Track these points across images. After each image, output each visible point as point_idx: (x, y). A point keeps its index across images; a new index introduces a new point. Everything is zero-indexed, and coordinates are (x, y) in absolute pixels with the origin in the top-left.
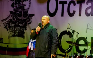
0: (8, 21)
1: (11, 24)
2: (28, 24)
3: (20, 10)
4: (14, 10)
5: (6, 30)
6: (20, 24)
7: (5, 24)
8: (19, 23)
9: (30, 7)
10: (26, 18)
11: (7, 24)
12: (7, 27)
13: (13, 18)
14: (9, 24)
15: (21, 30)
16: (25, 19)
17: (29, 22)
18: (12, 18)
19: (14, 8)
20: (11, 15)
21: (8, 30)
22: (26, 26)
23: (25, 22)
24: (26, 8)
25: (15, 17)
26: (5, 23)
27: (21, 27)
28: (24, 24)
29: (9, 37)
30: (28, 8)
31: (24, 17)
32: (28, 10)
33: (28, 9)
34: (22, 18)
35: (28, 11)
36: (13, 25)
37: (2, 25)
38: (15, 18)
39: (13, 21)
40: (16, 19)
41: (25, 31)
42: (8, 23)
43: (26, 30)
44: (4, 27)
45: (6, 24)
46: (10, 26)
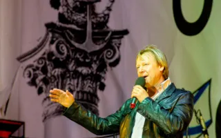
0: (41, 58)
1: (49, 68)
2: (108, 68)
3: (79, 17)
4: (61, 17)
5: (34, 90)
6: (80, 69)
7: (31, 70)
8: (79, 64)
9: (114, 4)
10: (102, 46)
11: (38, 68)
12: (37, 81)
13: (57, 47)
14: (44, 70)
15: (87, 89)
16: (98, 48)
17: (112, 61)
18: (53, 48)
19: (61, 10)
20: (50, 35)
21: (40, 91)
23: (97, 58)
24: (100, 8)
25: (63, 43)
26: (31, 66)
27: (84, 77)
28: (95, 66)
29: (46, 118)
30: (109, 9)
31: (95, 41)
32: (108, 15)
33: (106, 12)
34: (89, 46)
35: (107, 21)
36: (58, 71)
38: (64, 48)
39: (57, 59)
40: (68, 51)
41: (99, 93)
42: (41, 66)
43: (102, 87)
44: (29, 80)
45: (34, 70)
46: (49, 75)
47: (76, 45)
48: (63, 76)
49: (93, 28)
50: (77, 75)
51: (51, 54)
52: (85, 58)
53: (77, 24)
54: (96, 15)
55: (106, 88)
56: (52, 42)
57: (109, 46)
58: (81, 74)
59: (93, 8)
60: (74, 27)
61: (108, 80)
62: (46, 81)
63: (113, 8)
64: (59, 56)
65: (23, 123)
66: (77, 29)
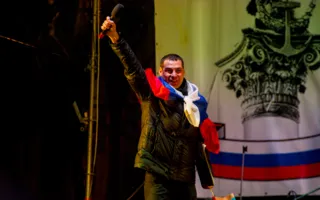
0: (238, 63)
2: (309, 71)
3: (277, 23)
6: (279, 73)
7: (229, 74)
10: (302, 50)
11: (235, 72)
12: (236, 84)
13: (255, 52)
15: (286, 92)
16: (297, 52)
17: (312, 64)
18: (251, 52)
19: (258, 16)
20: (248, 40)
21: (239, 94)
22: (302, 78)
23: (297, 62)
25: (260, 48)
26: (228, 71)
27: (283, 80)
28: (294, 70)
29: (245, 119)
30: (309, 14)
31: (294, 45)
32: (308, 20)
33: (306, 17)
34: (287, 50)
35: (307, 26)
36: (256, 75)
37: (219, 77)
38: (262, 53)
39: (255, 63)
40: (266, 56)
41: (300, 95)
42: (238, 70)
43: (303, 90)
44: (228, 84)
45: (232, 74)
46: (247, 79)
47: (275, 50)
48: (261, 80)
49: (292, 33)
50: (275, 78)
51: (248, 59)
52: (284, 62)
53: (275, 29)
54: (295, 20)
55: (306, 91)
56: (249, 47)
57: (309, 50)
58: (280, 77)
59: (291, 14)
60: (272, 32)
61: (308, 83)
62: (244, 85)
63: (313, 13)
64: (257, 60)
65: (223, 125)
66: (276, 34)
